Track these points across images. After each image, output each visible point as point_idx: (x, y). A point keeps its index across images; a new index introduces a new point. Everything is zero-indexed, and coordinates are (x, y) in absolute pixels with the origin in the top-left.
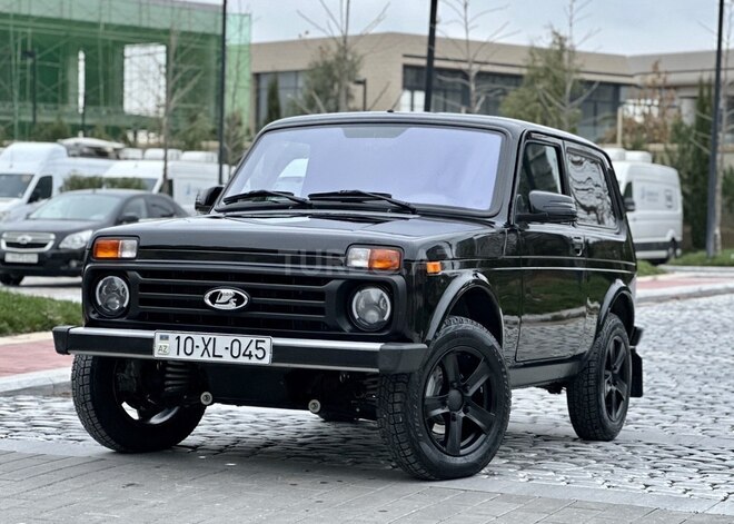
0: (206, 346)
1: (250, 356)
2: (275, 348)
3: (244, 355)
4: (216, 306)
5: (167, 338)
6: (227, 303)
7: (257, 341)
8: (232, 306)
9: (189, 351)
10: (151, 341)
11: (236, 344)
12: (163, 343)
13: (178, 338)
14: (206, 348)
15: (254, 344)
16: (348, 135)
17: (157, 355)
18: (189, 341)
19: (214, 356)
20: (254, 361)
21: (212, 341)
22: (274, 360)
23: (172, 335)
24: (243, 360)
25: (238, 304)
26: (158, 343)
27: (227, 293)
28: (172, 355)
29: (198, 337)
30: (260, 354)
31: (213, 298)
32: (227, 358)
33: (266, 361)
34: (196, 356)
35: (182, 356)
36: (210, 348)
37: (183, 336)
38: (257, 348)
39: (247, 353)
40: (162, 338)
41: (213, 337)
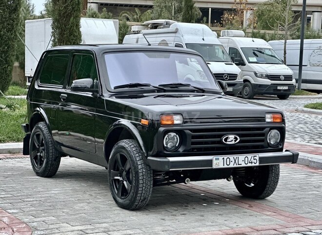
1: (252, 163)
2: (260, 158)
3: (250, 162)
4: (227, 143)
5: (218, 159)
6: (232, 141)
7: (254, 156)
8: (233, 142)
9: (228, 164)
10: (211, 161)
11: (246, 158)
12: (217, 161)
13: (223, 158)
14: (235, 162)
17: (214, 166)
18: (228, 159)
19: (238, 164)
20: (253, 165)
22: (260, 163)
23: (221, 157)
24: (249, 165)
25: (235, 141)
26: (215, 162)
27: (231, 137)
28: (221, 166)
29: (232, 157)
30: (255, 161)
31: (226, 140)
32: (243, 165)
33: (258, 164)
34: (231, 166)
35: (226, 166)
36: (237, 161)
37: (225, 157)
38: (254, 159)
40: (216, 159)
41: (237, 156)
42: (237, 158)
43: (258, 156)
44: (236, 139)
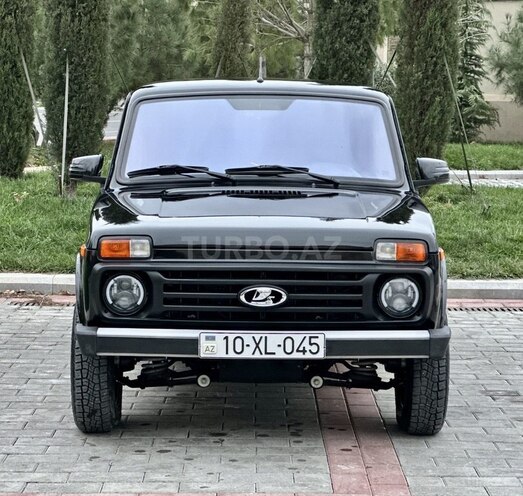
0: (257, 344)
1: (304, 351)
2: (330, 344)
3: (298, 351)
4: (253, 304)
5: (213, 338)
6: (265, 300)
7: (310, 338)
8: (270, 303)
9: (239, 349)
10: (194, 343)
11: (289, 341)
12: (210, 344)
13: (226, 338)
14: (257, 346)
15: (307, 340)
17: (203, 354)
18: (239, 341)
19: (266, 353)
20: (308, 356)
21: (263, 340)
22: (327, 354)
23: (219, 335)
24: (299, 356)
25: (274, 301)
26: (204, 345)
27: (265, 291)
28: (221, 354)
29: (248, 336)
30: (314, 349)
31: (249, 297)
32: (280, 355)
33: (321, 355)
34: (247, 354)
35: (232, 355)
36: (262, 346)
37: (232, 335)
38: (311, 344)
39: (301, 349)
40: (207, 338)
41: (264, 335)
42: (263, 339)
43: (323, 337)
44: (277, 296)
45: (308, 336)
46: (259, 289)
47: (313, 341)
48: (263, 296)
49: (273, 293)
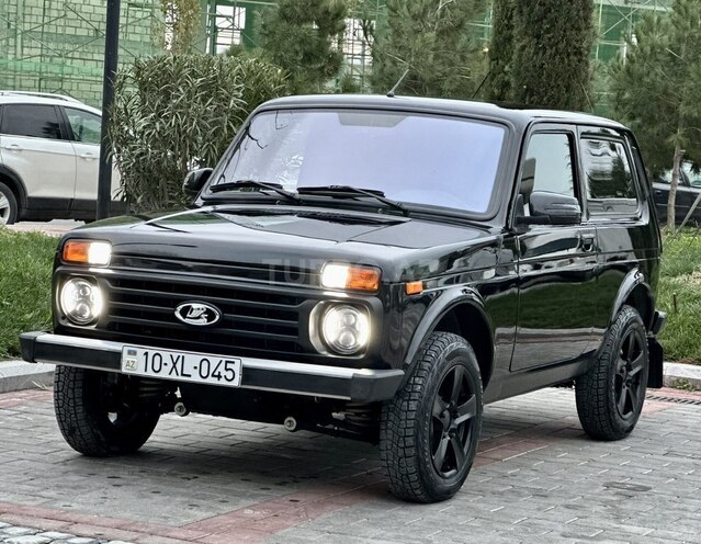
0: (175, 364)
1: (219, 377)
2: (246, 371)
3: (213, 375)
4: (186, 321)
5: (135, 353)
6: (199, 318)
7: (227, 362)
8: (203, 322)
9: (157, 368)
10: (117, 356)
11: (205, 364)
12: (131, 358)
13: (146, 354)
14: (174, 366)
15: (223, 365)
16: (343, 123)
17: (124, 370)
18: (157, 358)
19: (183, 375)
20: (223, 382)
22: (242, 383)
23: (140, 350)
24: (212, 381)
25: (209, 319)
26: (126, 358)
27: (198, 307)
28: (140, 371)
29: (166, 354)
30: (230, 375)
31: (184, 312)
32: (196, 378)
33: (236, 383)
34: (164, 374)
35: (150, 373)
36: (179, 366)
37: (152, 351)
38: (227, 369)
39: (216, 373)
40: (130, 353)
41: (181, 355)
42: (181, 359)
43: (240, 363)
44: (211, 316)
45: (224, 360)
46: (195, 306)
47: (229, 366)
48: (198, 314)
49: (208, 311)
